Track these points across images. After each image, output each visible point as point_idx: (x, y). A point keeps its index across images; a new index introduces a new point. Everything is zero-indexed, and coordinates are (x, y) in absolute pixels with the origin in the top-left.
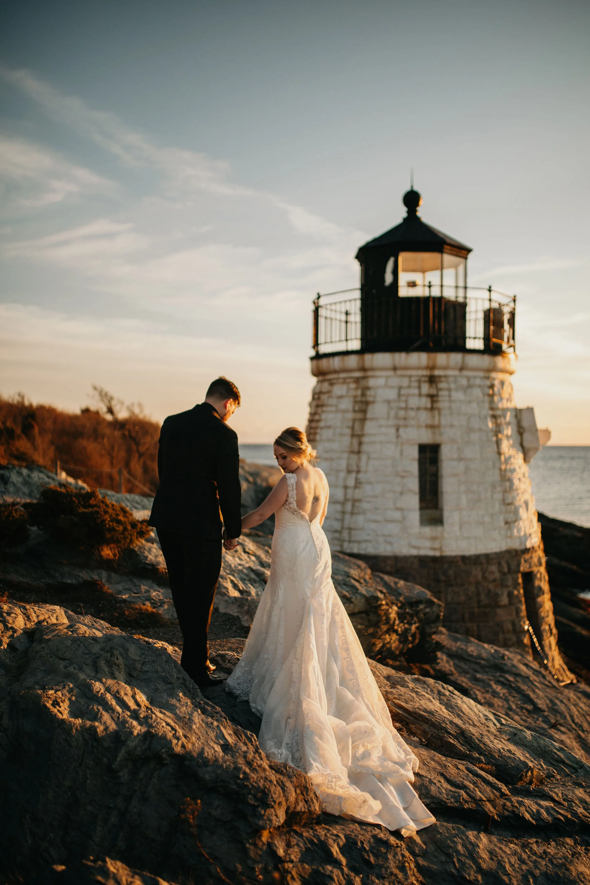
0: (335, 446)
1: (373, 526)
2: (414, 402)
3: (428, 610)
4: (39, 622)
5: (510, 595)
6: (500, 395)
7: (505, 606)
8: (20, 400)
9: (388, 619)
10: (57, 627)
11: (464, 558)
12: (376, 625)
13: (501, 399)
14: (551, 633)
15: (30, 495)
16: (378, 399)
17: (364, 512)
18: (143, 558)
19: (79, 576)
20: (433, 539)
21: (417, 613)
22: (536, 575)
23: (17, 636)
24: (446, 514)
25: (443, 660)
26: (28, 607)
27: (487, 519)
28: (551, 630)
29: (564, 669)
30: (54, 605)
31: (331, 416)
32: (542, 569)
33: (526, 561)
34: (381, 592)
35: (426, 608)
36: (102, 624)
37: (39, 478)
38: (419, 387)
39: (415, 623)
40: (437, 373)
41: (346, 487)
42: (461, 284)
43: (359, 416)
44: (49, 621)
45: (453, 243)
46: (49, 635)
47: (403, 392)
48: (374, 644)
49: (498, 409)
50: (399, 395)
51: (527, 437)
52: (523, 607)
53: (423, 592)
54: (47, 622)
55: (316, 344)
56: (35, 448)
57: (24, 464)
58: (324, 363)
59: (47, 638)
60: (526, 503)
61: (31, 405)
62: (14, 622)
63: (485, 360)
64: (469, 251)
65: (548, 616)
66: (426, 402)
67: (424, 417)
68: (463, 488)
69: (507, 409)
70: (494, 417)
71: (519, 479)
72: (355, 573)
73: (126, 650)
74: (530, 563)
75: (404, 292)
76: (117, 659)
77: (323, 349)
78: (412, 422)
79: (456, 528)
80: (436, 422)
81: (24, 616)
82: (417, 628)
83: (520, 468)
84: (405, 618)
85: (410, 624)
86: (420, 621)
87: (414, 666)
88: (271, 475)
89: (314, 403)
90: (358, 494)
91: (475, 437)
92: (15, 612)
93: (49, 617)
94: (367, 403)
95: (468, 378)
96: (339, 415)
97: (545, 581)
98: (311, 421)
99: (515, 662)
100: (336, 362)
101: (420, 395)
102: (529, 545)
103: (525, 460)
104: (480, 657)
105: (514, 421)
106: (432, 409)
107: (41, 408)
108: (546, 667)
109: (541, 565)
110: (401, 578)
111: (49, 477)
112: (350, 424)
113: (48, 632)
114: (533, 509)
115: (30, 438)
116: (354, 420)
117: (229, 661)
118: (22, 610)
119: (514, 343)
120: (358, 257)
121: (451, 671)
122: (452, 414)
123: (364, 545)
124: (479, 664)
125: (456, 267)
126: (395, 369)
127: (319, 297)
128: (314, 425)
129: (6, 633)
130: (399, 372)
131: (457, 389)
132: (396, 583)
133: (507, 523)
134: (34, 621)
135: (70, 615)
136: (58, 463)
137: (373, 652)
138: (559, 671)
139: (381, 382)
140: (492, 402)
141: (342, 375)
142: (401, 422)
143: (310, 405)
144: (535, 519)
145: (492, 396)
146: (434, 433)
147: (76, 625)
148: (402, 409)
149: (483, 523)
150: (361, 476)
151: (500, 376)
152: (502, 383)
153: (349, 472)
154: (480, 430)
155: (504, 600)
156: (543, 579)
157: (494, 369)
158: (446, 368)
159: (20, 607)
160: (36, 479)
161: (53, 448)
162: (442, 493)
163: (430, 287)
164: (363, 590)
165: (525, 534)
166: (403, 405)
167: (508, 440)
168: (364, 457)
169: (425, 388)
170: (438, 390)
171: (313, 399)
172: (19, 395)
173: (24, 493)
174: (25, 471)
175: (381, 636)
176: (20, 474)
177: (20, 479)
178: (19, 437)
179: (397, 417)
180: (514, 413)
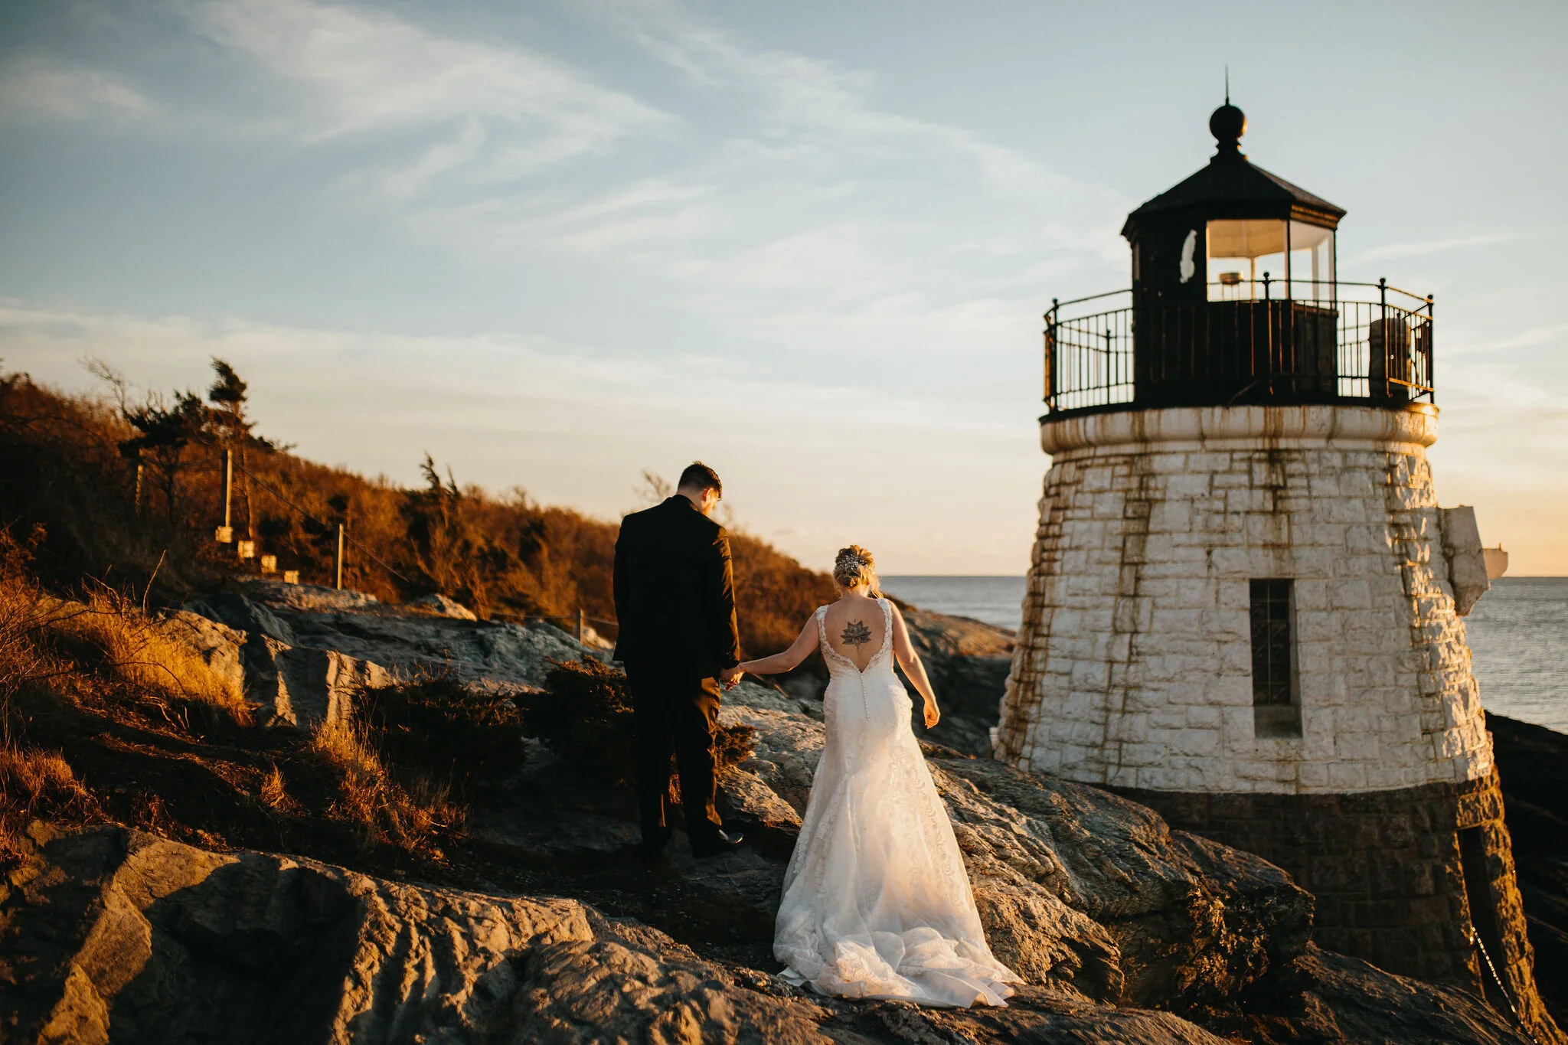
0: (1090, 583)
1: (1165, 735)
2: (1240, 499)
3: (1283, 907)
4: (538, 938)
5: (1437, 874)
6: (1406, 485)
7: (1427, 895)
8: (518, 499)
9: (1207, 925)
10: (570, 949)
11: (1342, 798)
12: (1185, 937)
13: (1410, 491)
14: (1522, 951)
15: (529, 677)
16: (1170, 494)
17: (1147, 710)
18: (734, 801)
19: (615, 837)
20: (1282, 761)
21: (1263, 913)
22: (1487, 836)
23: (494, 968)
24: (1306, 714)
25: (1314, 1007)
26: (516, 903)
27: (1387, 725)
28: (1521, 945)
29: (1549, 1024)
30: (566, 896)
31: (1081, 526)
32: (1499, 823)
33: (1466, 807)
34: (1192, 871)
35: (1279, 903)
36: (656, 937)
37: (547, 645)
38: (1250, 472)
39: (1259, 934)
40: (1283, 444)
41: (1111, 662)
42: (1325, 275)
43: (1134, 526)
44: (557, 936)
45: (1307, 199)
46: (555, 967)
47: (1218, 480)
48: (1181, 977)
49: (1403, 511)
50: (1211, 487)
51: (1461, 564)
52: (1465, 899)
53: (1272, 870)
54: (552, 938)
55: (1052, 391)
56: (543, 586)
57: (522, 616)
58: (1068, 429)
59: (550, 973)
60: (1464, 694)
61: (536, 509)
62: (488, 937)
63: (1376, 419)
64: (1340, 214)
65: (1514, 918)
66: (1262, 499)
67: (1260, 528)
68: (1338, 663)
69: (1421, 511)
70: (1396, 526)
71: (1449, 645)
72: (1138, 832)
73: (705, 1004)
74: (1475, 812)
75: (1216, 293)
76: (687, 1024)
77: (1065, 402)
78: (1238, 538)
79: (1328, 741)
80: (1284, 539)
81: (509, 925)
82: (1262, 943)
83: (1449, 624)
84: (1240, 924)
85: (1250, 936)
86: (1268, 930)
87: (1256, 1020)
88: (963, 633)
89: (1049, 503)
90: (1134, 674)
91: (1361, 564)
92: (491, 917)
93: (556, 927)
94: (1150, 502)
95: (1344, 453)
96: (1098, 525)
97: (1506, 846)
98: (1042, 537)
99: (1462, 1015)
100: (1090, 426)
101: (1252, 487)
102: (1471, 776)
103: (1458, 610)
104: (1387, 1003)
105: (1434, 534)
106: (1275, 512)
107: (555, 513)
108: (1514, 1020)
109: (1496, 815)
110: (1227, 842)
111: (564, 642)
112: (1119, 543)
113: (552, 961)
114: (1477, 704)
115: (534, 567)
116: (1126, 535)
117: (906, 1021)
118: (505, 912)
119: (1431, 386)
120: (1125, 232)
121: (1332, 1030)
122: (1313, 521)
123: (1147, 773)
124: (1388, 1017)
125: (1314, 246)
126: (1202, 437)
127: (1056, 308)
128: (1048, 543)
129: (472, 960)
130: (1209, 444)
131: (1321, 475)
132: (1218, 853)
133: (1426, 732)
134: (527, 935)
135: (597, 919)
136: (582, 613)
137: (1180, 992)
138: (1541, 1028)
139: (1177, 461)
140: (1391, 497)
141: (1101, 451)
142: (1216, 538)
143: (1041, 506)
144: (1481, 724)
145: (1392, 485)
146: (1280, 558)
147: (606, 946)
148: (1217, 512)
149: (1379, 732)
150: (1139, 639)
151: (1406, 448)
152: (1411, 462)
153: (1117, 632)
154: (1371, 552)
155: (1427, 883)
156: (1501, 844)
157: (1395, 435)
158: (1299, 435)
159: (500, 905)
160: (541, 646)
161: (573, 585)
162: (1297, 673)
163: (1266, 283)
164: (1157, 868)
165: (1464, 754)
166: (1219, 505)
167: (1425, 572)
168: (1145, 604)
169: (1261, 473)
170: (1287, 476)
171: (1047, 494)
172: (517, 491)
173: (518, 672)
174: (521, 630)
175: (1194, 959)
176: (512, 636)
177: (512, 646)
178: (515, 565)
179: (1207, 529)
180: (1434, 520)
